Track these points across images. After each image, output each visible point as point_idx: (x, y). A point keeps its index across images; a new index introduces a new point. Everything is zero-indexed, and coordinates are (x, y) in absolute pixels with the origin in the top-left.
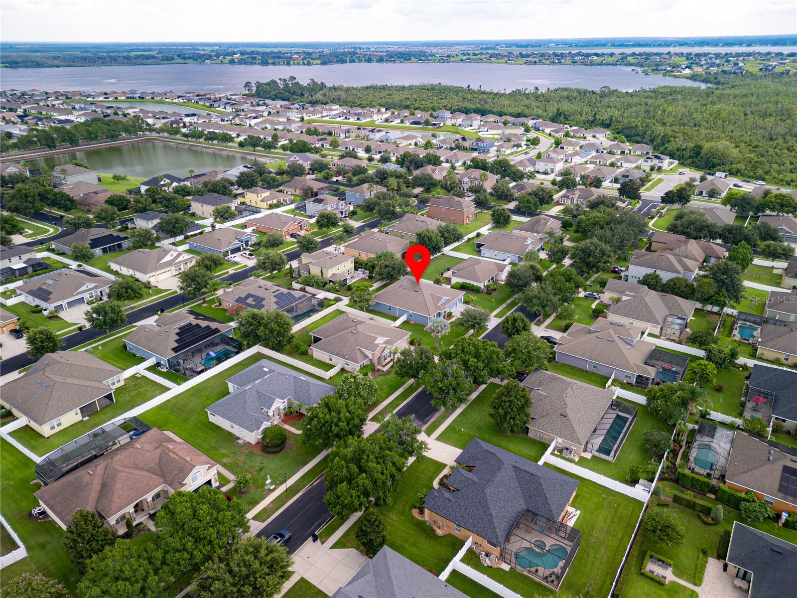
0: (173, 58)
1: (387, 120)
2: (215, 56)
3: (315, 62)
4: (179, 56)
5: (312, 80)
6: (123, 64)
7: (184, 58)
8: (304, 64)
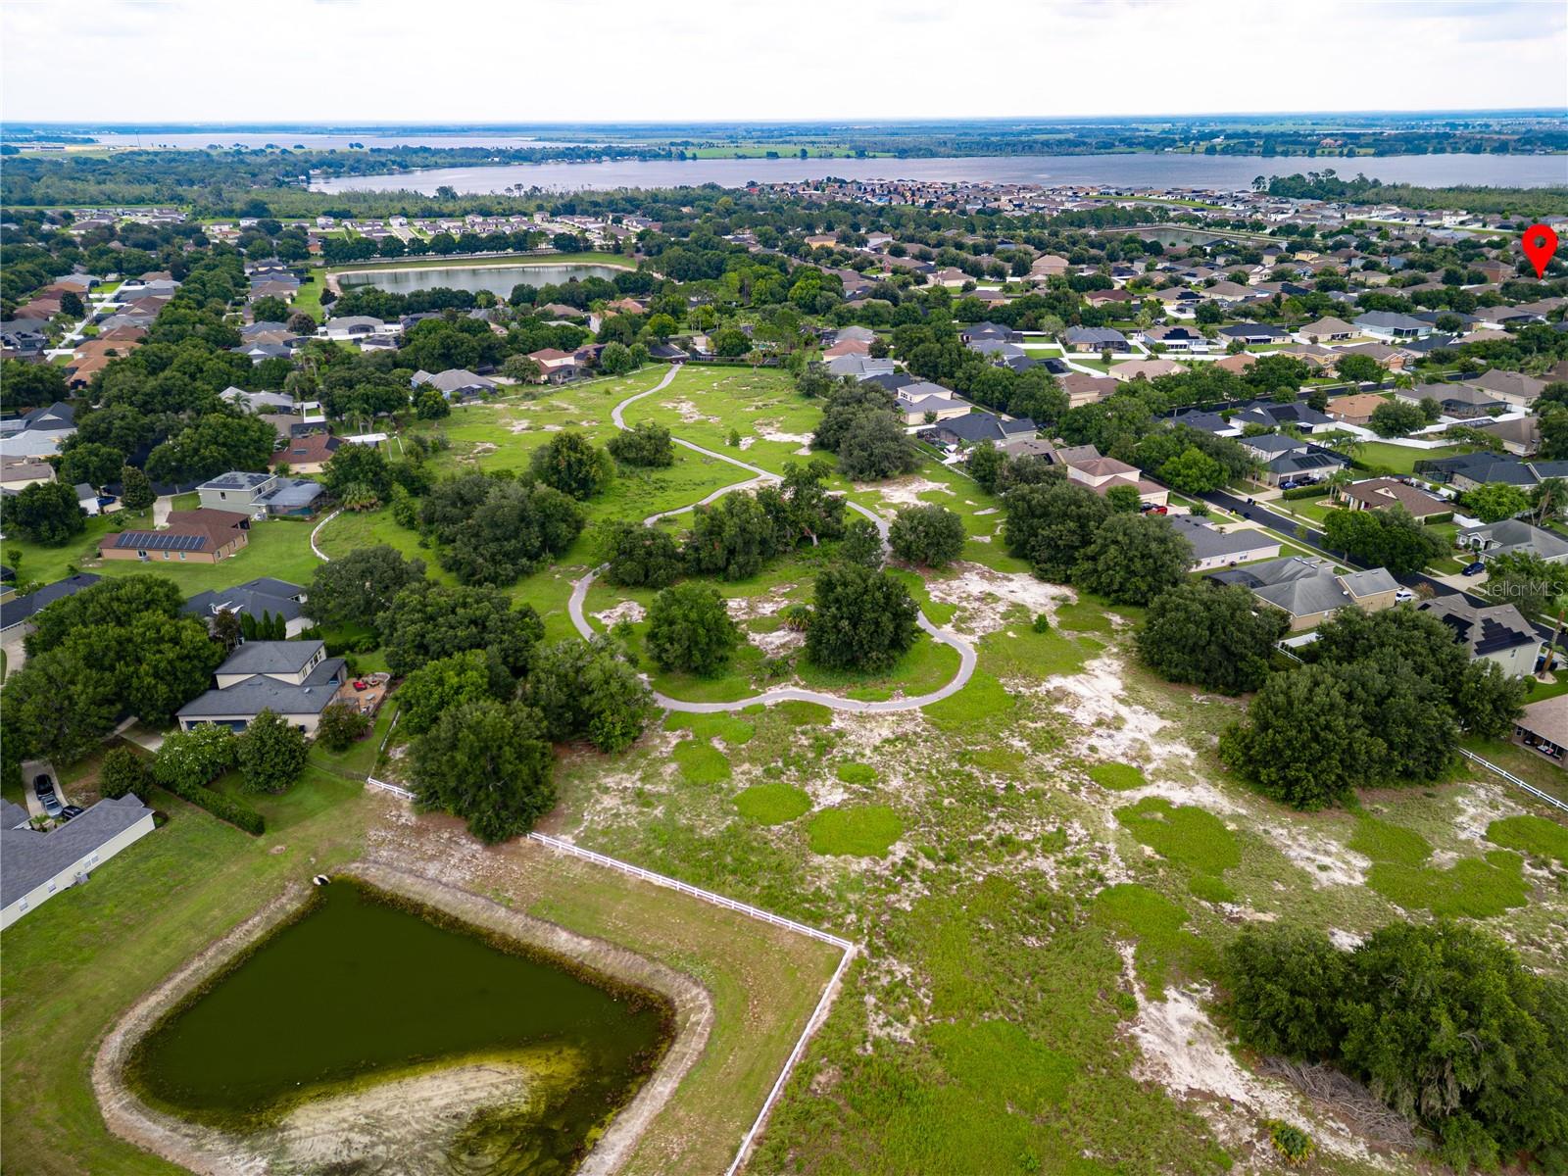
0: (1113, 145)
1: (1462, 223)
2: (1181, 140)
3: (1363, 151)
4: (1122, 141)
5: (1361, 175)
6: (1042, 153)
7: (1130, 145)
8: (1341, 154)
